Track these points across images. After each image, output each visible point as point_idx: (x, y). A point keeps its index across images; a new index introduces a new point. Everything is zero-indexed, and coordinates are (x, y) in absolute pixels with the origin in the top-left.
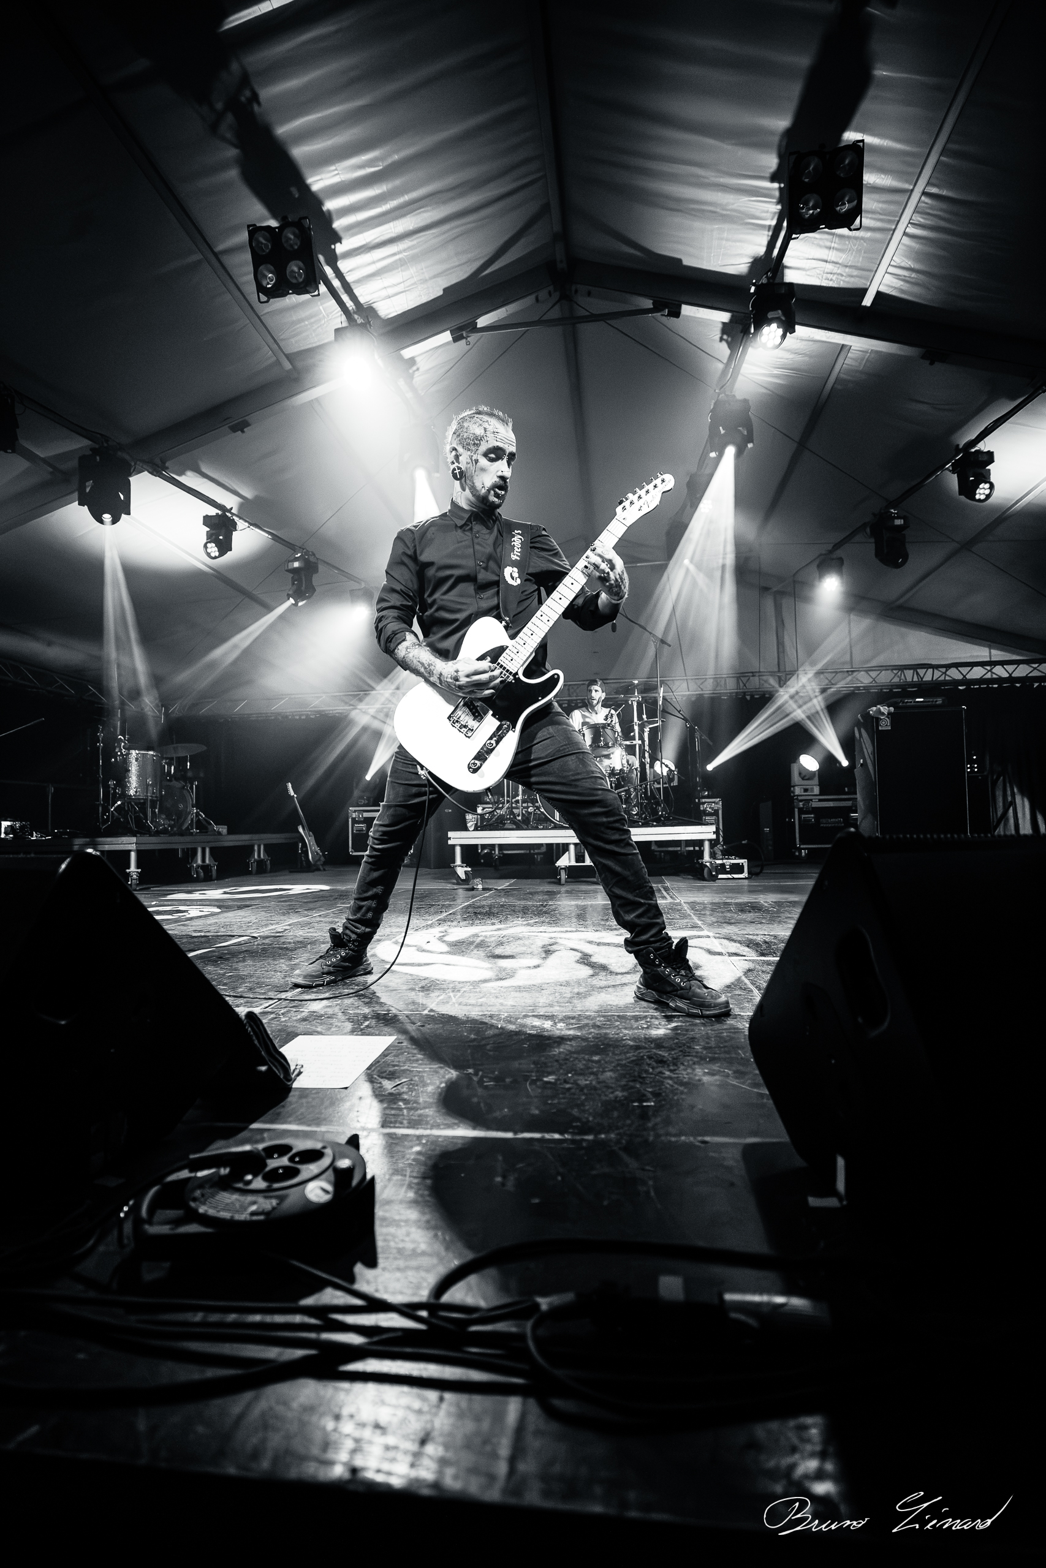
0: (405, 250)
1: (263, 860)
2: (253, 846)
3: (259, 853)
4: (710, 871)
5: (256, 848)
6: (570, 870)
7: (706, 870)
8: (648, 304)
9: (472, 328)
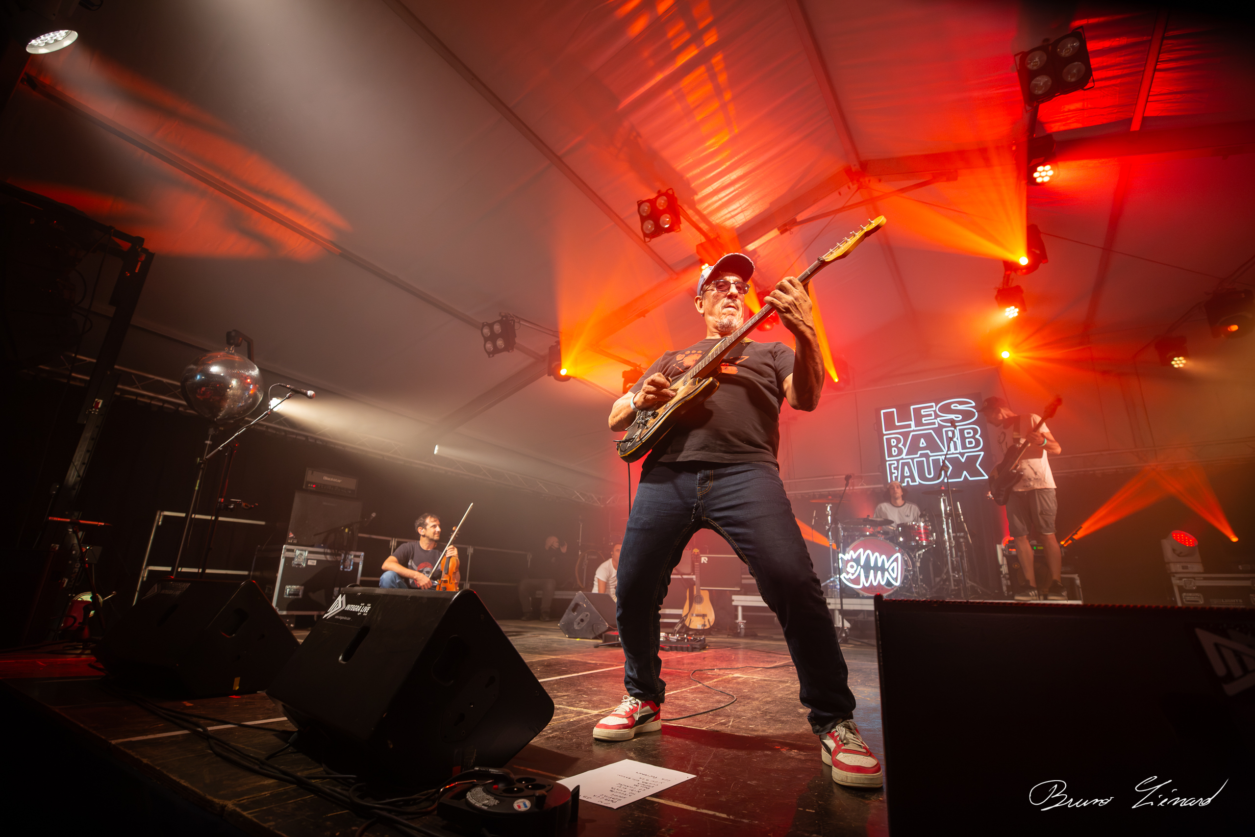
0: (739, 188)
9: (794, 223)
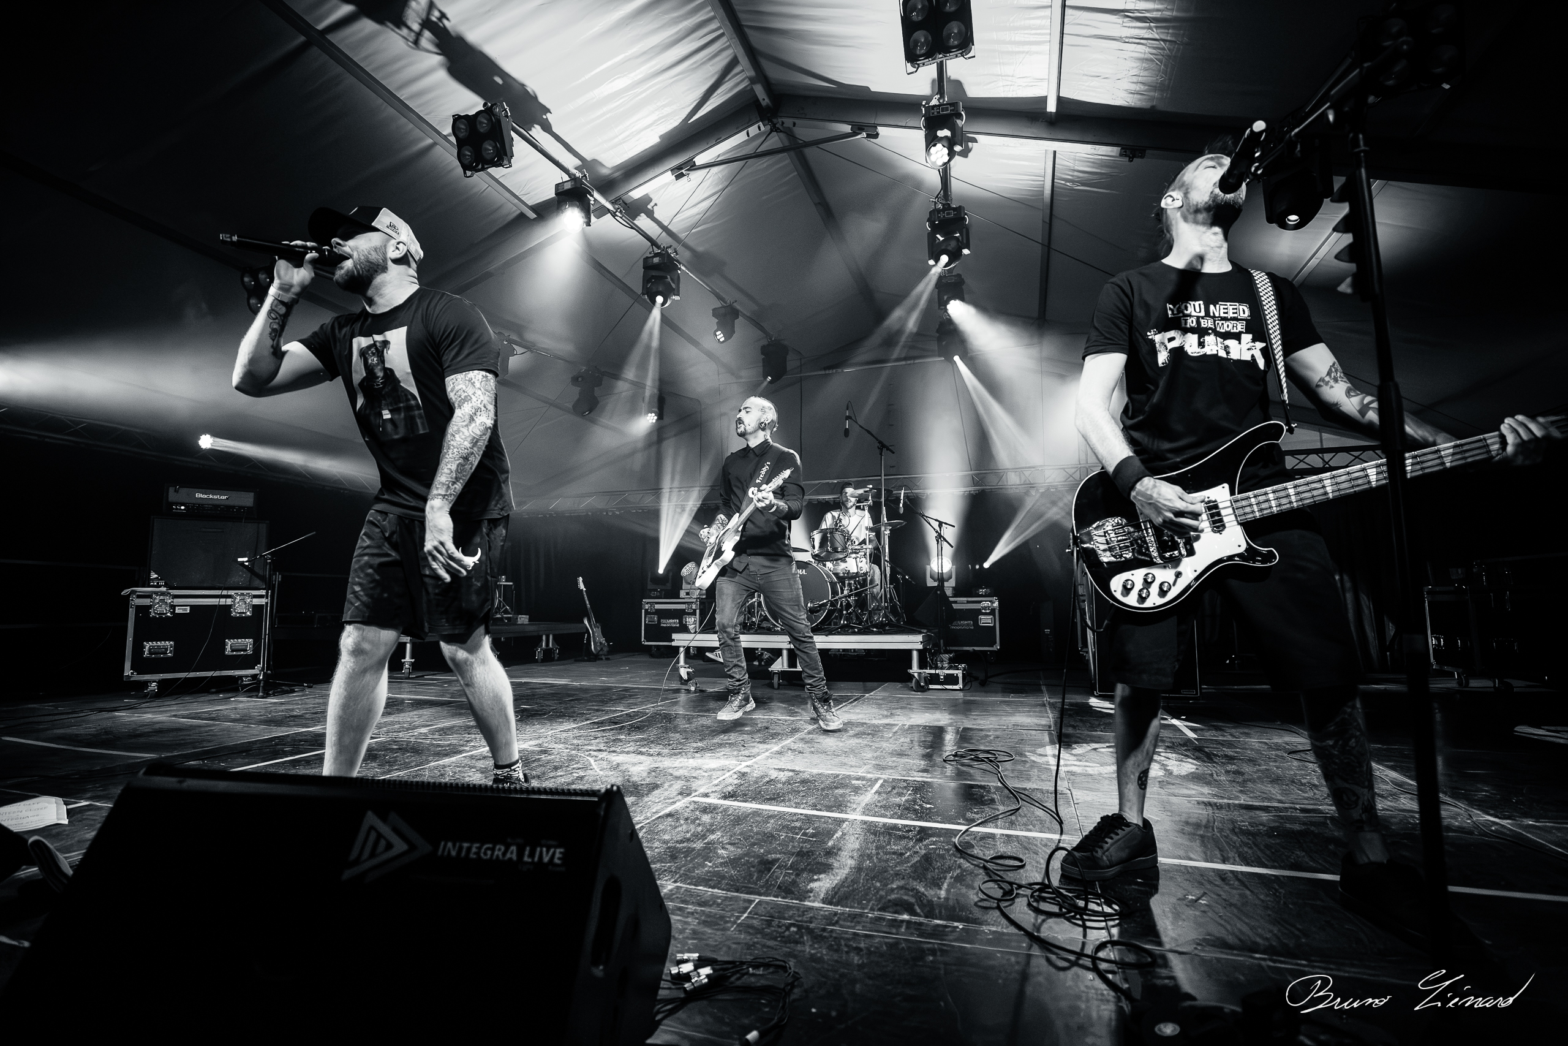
1: (552, 649)
2: (542, 636)
3: (547, 642)
4: (918, 682)
5: (544, 638)
6: (782, 674)
7: (914, 680)
8: (847, 128)
9: (693, 167)
